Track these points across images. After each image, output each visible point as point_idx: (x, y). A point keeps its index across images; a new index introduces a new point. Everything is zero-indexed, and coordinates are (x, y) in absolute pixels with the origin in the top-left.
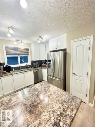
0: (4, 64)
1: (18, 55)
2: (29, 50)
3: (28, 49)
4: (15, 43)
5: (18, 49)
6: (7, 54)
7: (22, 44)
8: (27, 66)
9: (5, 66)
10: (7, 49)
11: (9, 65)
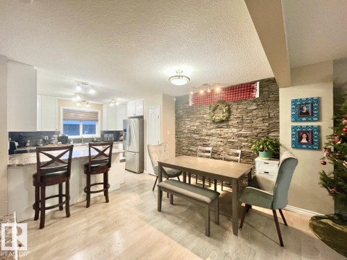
0: (59, 132)
1: (81, 120)
2: (99, 114)
3: (97, 113)
4: (79, 104)
5: (81, 112)
6: (64, 120)
7: (88, 106)
8: (93, 138)
9: (60, 136)
10: (66, 111)
11: (67, 135)
